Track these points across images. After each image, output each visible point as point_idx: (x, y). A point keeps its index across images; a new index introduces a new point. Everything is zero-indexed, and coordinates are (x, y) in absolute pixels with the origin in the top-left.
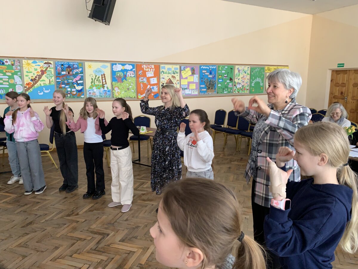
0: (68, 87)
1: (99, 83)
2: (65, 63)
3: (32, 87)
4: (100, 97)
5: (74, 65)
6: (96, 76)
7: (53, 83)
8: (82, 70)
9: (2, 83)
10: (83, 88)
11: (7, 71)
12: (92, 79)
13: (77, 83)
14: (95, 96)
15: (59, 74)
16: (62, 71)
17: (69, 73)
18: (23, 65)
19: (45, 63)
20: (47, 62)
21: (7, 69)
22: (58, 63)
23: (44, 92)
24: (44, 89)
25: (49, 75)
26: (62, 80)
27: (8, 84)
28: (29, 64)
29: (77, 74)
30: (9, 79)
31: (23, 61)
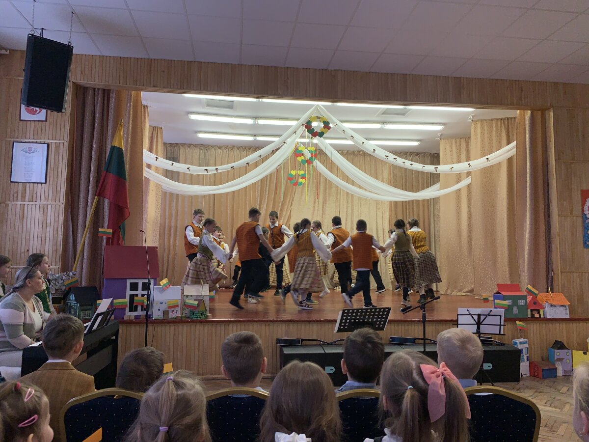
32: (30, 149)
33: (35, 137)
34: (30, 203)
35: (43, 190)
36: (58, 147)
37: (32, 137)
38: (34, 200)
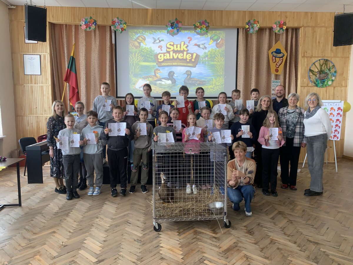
32: (32, 58)
33: (34, 52)
34: (35, 85)
35: (40, 78)
36: (45, 56)
37: (32, 51)
38: (37, 83)
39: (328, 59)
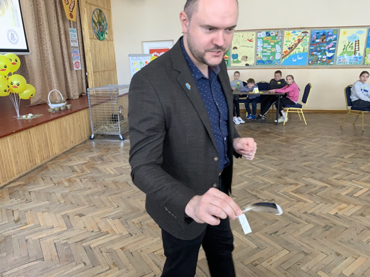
0: (319, 54)
1: (351, 50)
2: (321, 31)
3: (288, 54)
4: (349, 64)
5: (329, 32)
6: (349, 43)
7: (306, 51)
8: (336, 37)
9: (266, 51)
10: (334, 55)
11: (271, 42)
12: (345, 46)
13: (329, 50)
14: (344, 63)
15: (314, 41)
16: (316, 39)
17: (322, 41)
18: (285, 35)
19: (303, 32)
20: (304, 31)
21: (272, 39)
22: (314, 31)
23: (297, 59)
24: (298, 56)
25: (304, 43)
26: (315, 48)
27: (270, 52)
28: (289, 34)
29: (330, 41)
30: (271, 48)
31: (285, 31)
39: (101, 9)
